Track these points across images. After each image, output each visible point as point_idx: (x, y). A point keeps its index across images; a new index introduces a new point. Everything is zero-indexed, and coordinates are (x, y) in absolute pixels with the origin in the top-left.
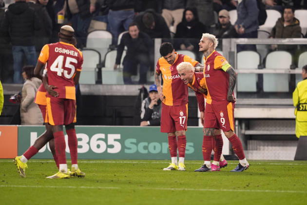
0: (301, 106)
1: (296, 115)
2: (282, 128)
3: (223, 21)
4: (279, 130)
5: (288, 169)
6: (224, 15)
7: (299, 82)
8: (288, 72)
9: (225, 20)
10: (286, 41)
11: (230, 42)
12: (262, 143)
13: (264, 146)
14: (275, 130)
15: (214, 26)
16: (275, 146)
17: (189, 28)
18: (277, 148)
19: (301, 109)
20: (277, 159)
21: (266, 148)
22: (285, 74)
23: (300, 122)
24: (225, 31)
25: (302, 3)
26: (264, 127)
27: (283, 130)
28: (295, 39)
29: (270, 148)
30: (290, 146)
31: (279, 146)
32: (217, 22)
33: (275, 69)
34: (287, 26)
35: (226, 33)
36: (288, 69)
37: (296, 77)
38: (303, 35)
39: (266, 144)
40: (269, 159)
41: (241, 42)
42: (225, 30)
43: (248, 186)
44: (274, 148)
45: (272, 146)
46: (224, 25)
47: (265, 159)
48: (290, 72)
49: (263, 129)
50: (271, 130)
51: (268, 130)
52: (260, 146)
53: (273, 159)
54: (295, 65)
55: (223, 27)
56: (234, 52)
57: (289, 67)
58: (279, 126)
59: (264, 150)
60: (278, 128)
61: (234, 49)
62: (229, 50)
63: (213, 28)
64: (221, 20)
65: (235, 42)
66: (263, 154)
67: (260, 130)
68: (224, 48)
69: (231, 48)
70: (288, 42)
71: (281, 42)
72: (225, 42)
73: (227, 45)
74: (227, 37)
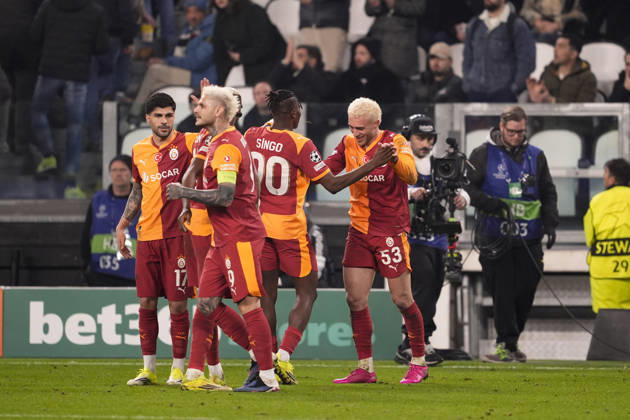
0: (598, 246)
1: (589, 265)
3: (437, 66)
5: (574, 378)
6: (439, 55)
8: (573, 175)
9: (442, 65)
10: (570, 109)
11: (452, 111)
16: (547, 330)
17: (364, 81)
18: (551, 334)
19: (598, 252)
20: (550, 357)
22: (567, 178)
23: (597, 279)
24: (440, 88)
25: (603, 29)
28: (588, 105)
29: (536, 334)
30: (579, 330)
31: (555, 330)
34: (566, 78)
35: (443, 92)
36: (574, 169)
37: (591, 184)
38: (604, 95)
41: (474, 111)
42: (440, 86)
43: (489, 414)
44: (544, 334)
45: (539, 330)
46: (440, 74)
48: (577, 173)
53: (542, 357)
54: (588, 157)
55: (438, 79)
56: (459, 133)
57: (575, 164)
61: (460, 126)
62: (448, 128)
63: (415, 81)
64: (433, 63)
65: (462, 112)
68: (438, 124)
69: (452, 124)
70: (574, 111)
71: (559, 111)
72: (440, 110)
73: (446, 117)
74: (444, 100)
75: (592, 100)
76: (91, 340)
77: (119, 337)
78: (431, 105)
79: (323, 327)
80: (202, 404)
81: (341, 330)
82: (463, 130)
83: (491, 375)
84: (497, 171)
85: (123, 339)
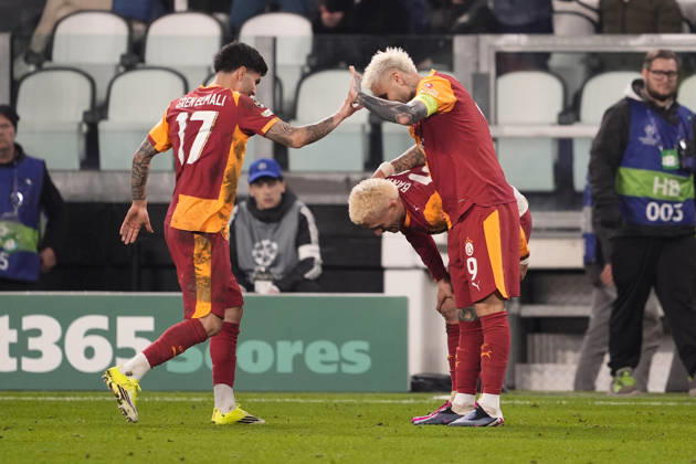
5: (648, 417)
11: (477, 46)
24: (460, 14)
35: (464, 19)
38: (689, 24)
41: (508, 46)
42: (460, 11)
49: (575, 299)
55: (457, 1)
56: (487, 76)
61: (488, 66)
62: (472, 69)
65: (490, 47)
68: (458, 62)
69: (477, 64)
71: (627, 46)
72: (461, 44)
73: (469, 54)
74: (466, 30)
77: (14, 361)
78: (448, 37)
79: (298, 347)
80: (131, 454)
81: (323, 351)
82: (493, 72)
83: (532, 413)
84: (644, 135)
85: (19, 364)
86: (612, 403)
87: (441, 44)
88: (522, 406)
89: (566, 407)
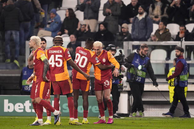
0: (172, 83)
1: (169, 89)
2: (161, 97)
3: (124, 30)
4: (159, 98)
5: (164, 122)
6: (125, 27)
7: (171, 68)
8: (164, 62)
9: (125, 30)
10: (163, 43)
11: (128, 44)
12: (148, 106)
13: (149, 108)
14: (157, 98)
15: (118, 34)
16: (156, 108)
17: (103, 35)
18: (158, 109)
19: (172, 85)
20: (157, 116)
21: (151, 109)
22: (163, 63)
23: (171, 93)
24: (125, 37)
25: (173, 20)
26: (149, 96)
27: (161, 98)
28: (168, 42)
29: (153, 109)
30: (166, 108)
32: (120, 31)
33: (156, 60)
34: (162, 34)
35: (126, 38)
36: (164, 60)
37: (169, 65)
38: (173, 39)
39: (151, 107)
40: (153, 116)
41: (135, 44)
42: (125, 36)
44: (156, 109)
45: (154, 108)
46: (125, 33)
47: (150, 116)
48: (165, 62)
49: (149, 97)
50: (154, 98)
51: (152, 98)
52: (147, 108)
53: (155, 116)
54: (168, 57)
55: (124, 34)
56: (130, 50)
57: (165, 59)
58: (159, 96)
59: (149, 110)
60: (158, 97)
61: (131, 48)
62: (127, 49)
63: (118, 35)
64: (123, 29)
65: (131, 44)
66: (149, 113)
67: (147, 98)
69: (128, 48)
70: (164, 43)
71: (160, 44)
72: (125, 43)
73: (127, 45)
74: (126, 40)
75: (169, 40)
76: (22, 111)
78: (122, 42)
79: (90, 107)
81: (96, 108)
83: (140, 121)
84: (136, 61)
85: (31, 110)
86: (157, 119)
87: (121, 43)
88: (137, 120)
89: (147, 120)
